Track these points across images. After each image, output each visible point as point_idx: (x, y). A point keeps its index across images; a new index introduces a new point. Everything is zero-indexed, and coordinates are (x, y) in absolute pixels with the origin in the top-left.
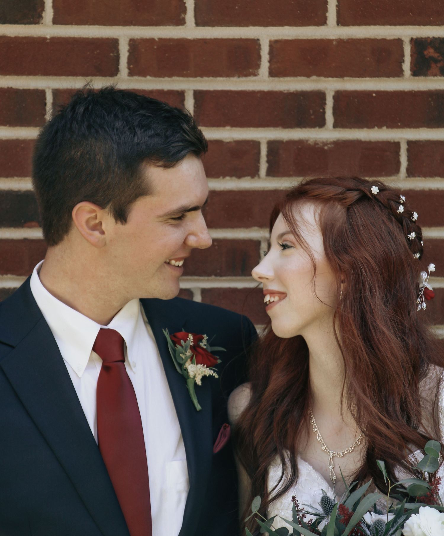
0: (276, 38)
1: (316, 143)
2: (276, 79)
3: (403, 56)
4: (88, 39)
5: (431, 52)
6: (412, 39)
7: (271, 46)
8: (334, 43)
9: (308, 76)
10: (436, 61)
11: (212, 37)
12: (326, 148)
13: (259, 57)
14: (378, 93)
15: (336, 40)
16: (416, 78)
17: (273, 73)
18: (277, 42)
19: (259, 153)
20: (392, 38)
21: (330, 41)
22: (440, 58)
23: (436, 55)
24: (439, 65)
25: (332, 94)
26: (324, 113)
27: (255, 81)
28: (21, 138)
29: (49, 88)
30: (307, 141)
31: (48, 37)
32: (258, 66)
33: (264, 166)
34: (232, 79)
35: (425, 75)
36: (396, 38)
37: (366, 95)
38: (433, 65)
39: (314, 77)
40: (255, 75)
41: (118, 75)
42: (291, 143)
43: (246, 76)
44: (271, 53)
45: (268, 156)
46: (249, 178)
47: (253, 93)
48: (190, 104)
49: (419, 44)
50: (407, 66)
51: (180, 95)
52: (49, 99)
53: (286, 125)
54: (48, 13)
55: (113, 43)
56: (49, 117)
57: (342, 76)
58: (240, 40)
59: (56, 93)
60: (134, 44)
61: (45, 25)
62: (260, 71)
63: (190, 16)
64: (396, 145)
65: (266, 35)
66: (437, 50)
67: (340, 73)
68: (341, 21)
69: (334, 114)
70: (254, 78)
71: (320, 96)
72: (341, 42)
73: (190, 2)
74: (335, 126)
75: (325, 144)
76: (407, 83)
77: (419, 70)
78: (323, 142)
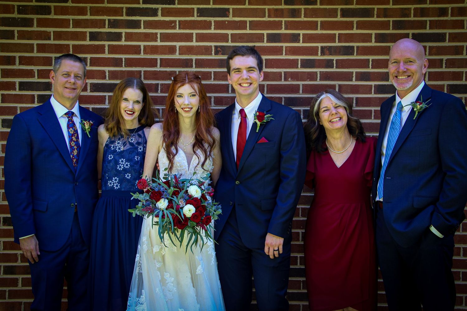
0: (180, 45)
3: (212, 50)
4: (133, 45)
5: (219, 49)
6: (214, 46)
7: (179, 47)
9: (188, 55)
10: (220, 51)
11: (164, 45)
13: (176, 50)
14: (206, 59)
16: (215, 55)
17: (180, 54)
20: (209, 45)
21: (194, 46)
23: (220, 50)
24: (221, 52)
25: (195, 59)
26: (193, 64)
28: (117, 70)
29: (123, 57)
31: (123, 45)
32: (176, 52)
34: (169, 55)
35: (218, 55)
36: (211, 45)
37: (203, 60)
38: (220, 52)
39: (190, 55)
41: (141, 54)
43: (173, 55)
44: (179, 49)
47: (175, 59)
48: (159, 62)
49: (216, 47)
50: (213, 52)
51: (156, 59)
52: (124, 60)
53: (183, 67)
54: (123, 39)
55: (140, 46)
56: (123, 65)
57: (197, 55)
58: (171, 45)
59: (125, 59)
60: (145, 46)
61: (123, 42)
62: (176, 53)
63: (159, 39)
64: (211, 72)
65: (178, 44)
66: (220, 48)
67: (197, 54)
68: (197, 41)
69: (195, 64)
70: (175, 55)
71: (192, 60)
72: (196, 46)
73: (159, 36)
74: (195, 67)
76: (213, 57)
77: (216, 53)
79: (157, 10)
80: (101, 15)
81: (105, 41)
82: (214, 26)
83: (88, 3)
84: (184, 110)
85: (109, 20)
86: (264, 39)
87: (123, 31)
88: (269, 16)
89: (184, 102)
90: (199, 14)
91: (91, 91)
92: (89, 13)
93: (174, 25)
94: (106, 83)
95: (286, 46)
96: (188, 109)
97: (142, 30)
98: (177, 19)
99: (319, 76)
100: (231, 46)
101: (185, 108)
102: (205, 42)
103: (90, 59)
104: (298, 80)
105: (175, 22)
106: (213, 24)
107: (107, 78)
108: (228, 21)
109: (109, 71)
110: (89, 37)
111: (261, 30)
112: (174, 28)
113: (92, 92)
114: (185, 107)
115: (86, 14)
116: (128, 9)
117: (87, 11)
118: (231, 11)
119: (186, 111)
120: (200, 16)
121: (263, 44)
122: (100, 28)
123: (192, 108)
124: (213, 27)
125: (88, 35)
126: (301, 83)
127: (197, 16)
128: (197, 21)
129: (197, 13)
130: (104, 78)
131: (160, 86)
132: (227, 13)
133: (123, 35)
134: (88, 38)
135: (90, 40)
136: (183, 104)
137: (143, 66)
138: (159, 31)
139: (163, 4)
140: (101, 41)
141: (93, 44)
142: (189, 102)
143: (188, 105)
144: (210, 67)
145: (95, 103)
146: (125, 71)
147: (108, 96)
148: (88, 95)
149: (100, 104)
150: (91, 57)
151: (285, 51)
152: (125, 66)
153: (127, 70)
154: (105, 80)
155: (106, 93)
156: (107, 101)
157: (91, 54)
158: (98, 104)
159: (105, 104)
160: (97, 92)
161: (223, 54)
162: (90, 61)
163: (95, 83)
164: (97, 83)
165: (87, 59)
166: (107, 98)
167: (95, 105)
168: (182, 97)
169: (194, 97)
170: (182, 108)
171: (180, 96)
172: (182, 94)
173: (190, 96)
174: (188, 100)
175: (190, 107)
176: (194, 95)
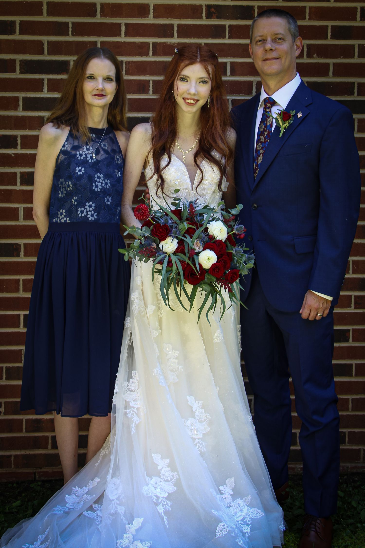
0: (155, 4)
1: (170, 44)
2: (156, 19)
3: (203, 11)
4: (85, 3)
5: (213, 10)
6: (206, 5)
7: (153, 6)
8: (177, 6)
9: (168, 18)
10: (215, 13)
11: (132, 3)
13: (149, 11)
14: (193, 25)
15: (178, 5)
16: (207, 19)
17: (154, 17)
18: (156, 5)
19: (149, 47)
20: (198, 4)
21: (176, 5)
22: (216, 12)
23: (215, 11)
24: (216, 15)
25: (177, 25)
26: (173, 32)
27: (147, 20)
28: (60, 40)
29: (70, 21)
30: (167, 43)
31: (70, 2)
32: (149, 14)
33: (151, 52)
34: (139, 19)
35: (211, 18)
36: (200, 4)
37: (189, 25)
38: (214, 15)
39: (170, 19)
40: (148, 17)
41: (96, 17)
42: (161, 43)
43: (144, 18)
44: (153, 9)
45: (152, 48)
46: (145, 56)
47: (147, 24)
48: (123, 28)
49: (208, 7)
50: (204, 15)
51: (120, 25)
52: (70, 25)
53: (159, 36)
55: (94, 5)
56: (70, 33)
57: (180, 18)
58: (142, 4)
59: (73, 23)
60: (102, 5)
62: (150, 16)
66: (215, 9)
67: (179, 17)
69: (177, 33)
70: (147, 19)
71: (172, 26)
72: (180, 6)
74: (177, 37)
75: (174, 44)
76: (204, 22)
77: (209, 16)
78: (173, 43)
84: (187, 101)
89: (188, 90)
91: (21, 72)
94: (44, 60)
95: (310, 7)
96: (192, 101)
99: (357, 50)
100: (230, 6)
101: (188, 99)
103: (20, 24)
104: (326, 57)
107: (46, 52)
109: (48, 42)
113: (23, 73)
114: (189, 96)
119: (188, 103)
121: (277, 3)
123: (198, 100)
126: (331, 61)
130: (41, 52)
131: (124, 65)
136: (188, 92)
137: (99, 35)
142: (196, 91)
143: (194, 95)
144: (199, 37)
145: (28, 90)
146: (73, 42)
147: (47, 79)
148: (17, 78)
149: (35, 92)
150: (21, 21)
151: (309, 13)
152: (73, 35)
153: (75, 41)
154: (43, 55)
155: (44, 74)
156: (46, 88)
157: (20, 17)
158: (32, 92)
159: (43, 91)
160: (30, 74)
161: (219, 17)
162: (19, 27)
163: (27, 60)
164: (31, 60)
165: (16, 24)
166: (46, 82)
167: (27, 93)
168: (187, 81)
169: (204, 84)
170: (183, 98)
171: (185, 79)
172: (188, 77)
173: (199, 83)
174: (195, 87)
175: (196, 98)
176: (204, 82)
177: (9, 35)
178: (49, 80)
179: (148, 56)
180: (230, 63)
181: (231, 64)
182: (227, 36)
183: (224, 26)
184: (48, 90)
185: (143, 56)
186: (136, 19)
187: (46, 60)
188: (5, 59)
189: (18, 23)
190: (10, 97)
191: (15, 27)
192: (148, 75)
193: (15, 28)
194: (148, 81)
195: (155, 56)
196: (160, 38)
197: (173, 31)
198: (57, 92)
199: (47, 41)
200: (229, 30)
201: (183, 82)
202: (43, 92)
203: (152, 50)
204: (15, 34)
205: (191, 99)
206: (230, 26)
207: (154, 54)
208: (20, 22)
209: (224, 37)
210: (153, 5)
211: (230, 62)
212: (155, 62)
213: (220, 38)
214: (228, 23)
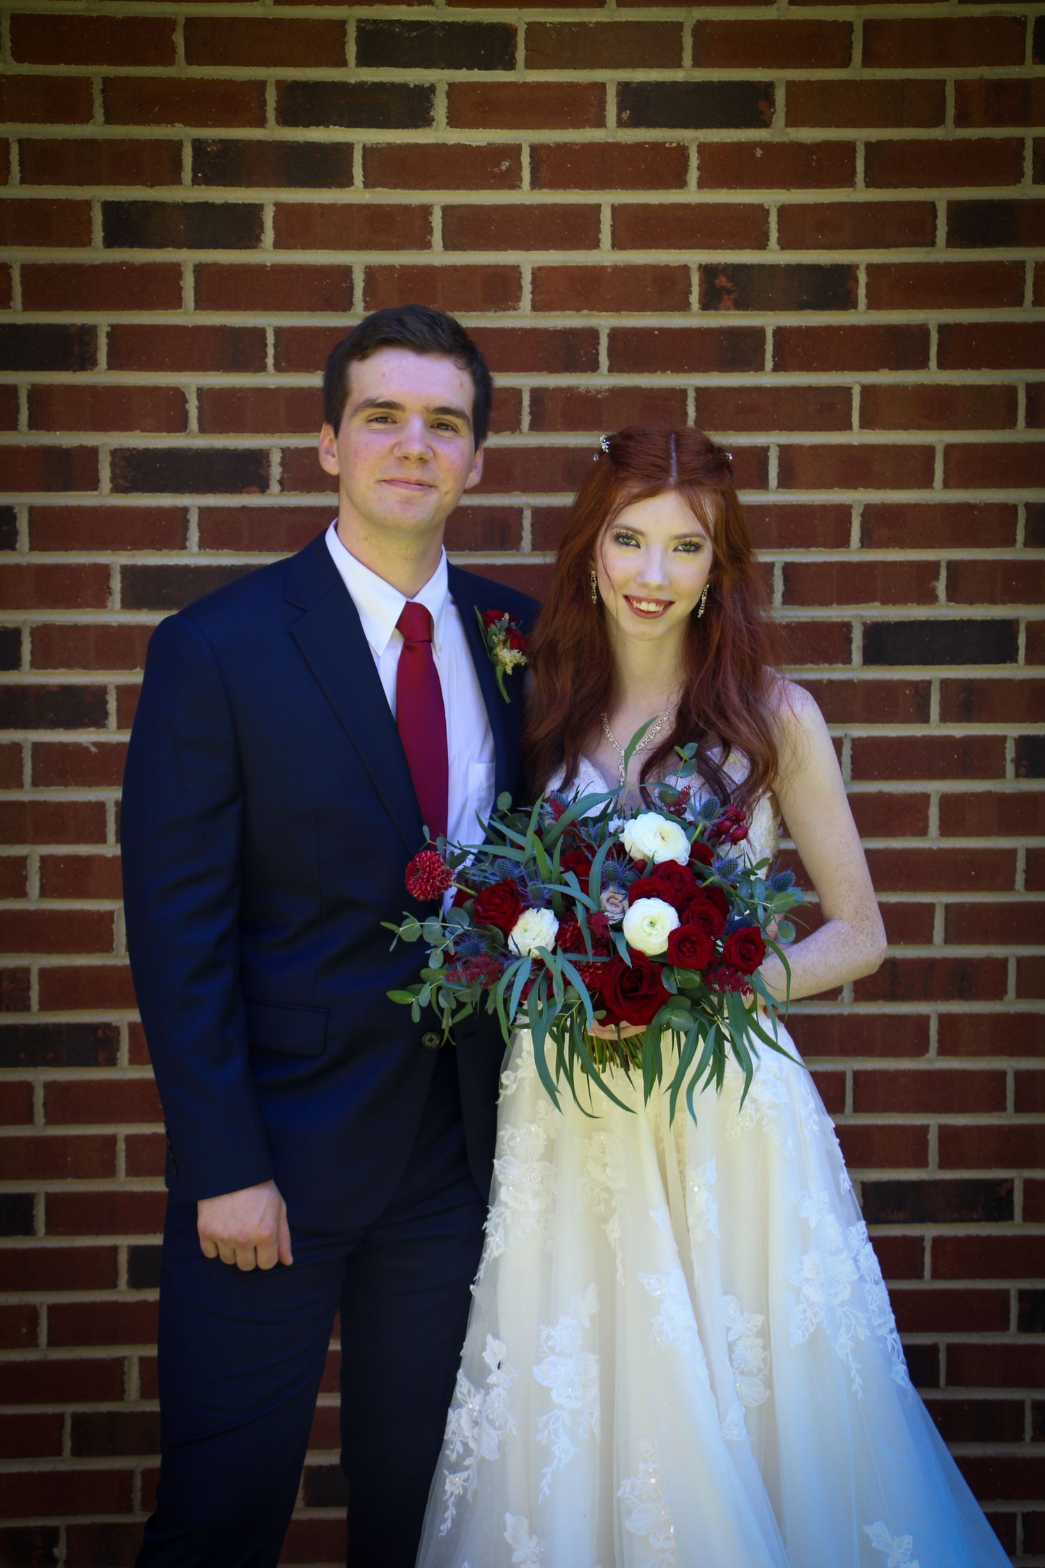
0: (540, 265)
1: (588, 391)
2: (541, 313)
3: (690, 285)
4: (315, 266)
5: (722, 281)
6: (700, 265)
7: (533, 274)
8: (609, 270)
9: (578, 310)
10: (729, 292)
11: (464, 264)
12: (600, 396)
13: (520, 288)
14: (661, 330)
15: (611, 266)
16: (706, 312)
17: (536, 307)
18: (540, 269)
19: (520, 403)
20: (677, 264)
21: (604, 268)
22: (734, 288)
23: (728, 285)
24: (732, 297)
25: (607, 331)
26: (597, 354)
27: (513, 317)
28: (237, 386)
29: (270, 325)
30: (577, 388)
31: (269, 264)
32: (518, 298)
33: (526, 419)
34: (488, 313)
35: (717, 309)
36: (682, 264)
37: (647, 332)
38: (726, 297)
39: (586, 312)
40: (515, 309)
41: (352, 310)
42: (558, 391)
43: (504, 310)
44: (534, 282)
45: (531, 406)
46: (509, 433)
47: (513, 331)
49: (709, 272)
50: (694, 298)
52: (270, 339)
53: (553, 369)
54: (269, 236)
55: (346, 271)
56: (270, 361)
57: (618, 310)
58: (497, 267)
59: (279, 331)
60: (370, 272)
61: (265, 250)
62: (521, 304)
63: (437, 238)
64: (683, 393)
65: (527, 260)
66: (730, 279)
67: (616, 306)
68: (617, 244)
69: (609, 355)
70: (514, 313)
71: (593, 334)
72: (617, 270)
73: (437, 221)
74: (610, 370)
75: (599, 392)
76: (695, 319)
77: (709, 303)
78: (596, 390)
79: (425, 93)
80: (158, 121)
81: (179, 245)
82: (699, 168)
83: (94, 63)
84: (636, 604)
85: (198, 145)
86: (935, 228)
87: (268, 197)
88: (961, 121)
90: (625, 115)
91: (116, 489)
92: (98, 112)
93: (509, 169)
94: (189, 449)
95: (1037, 263)
96: (652, 607)
97: (357, 194)
98: (526, 138)
100: (779, 266)
101: (640, 600)
102: (657, 248)
103: (109, 335)
105: (515, 150)
106: (694, 161)
107: (194, 424)
108: (766, 146)
109: (201, 393)
110: (101, 228)
111: (920, 185)
112: (510, 181)
113: (122, 492)
114: (642, 593)
115: (86, 118)
116: (288, 90)
117: (91, 102)
118: (780, 96)
119: (642, 611)
120: (634, 123)
121: (929, 253)
122: (154, 182)
123: (671, 603)
124: (693, 175)
125: (97, 217)
127: (621, 124)
128: (616, 146)
129: (621, 108)
130: (178, 424)
132: (762, 105)
133: (268, 217)
134: (98, 234)
135: (109, 242)
138: (438, 199)
139: (457, 66)
140: (161, 245)
141: (123, 263)
142: (665, 576)
144: (679, 368)
145: (138, 544)
146: (278, 390)
147: (199, 508)
148: (102, 507)
149: (160, 549)
150: (113, 326)
151: (1035, 284)
152: (278, 368)
153: (286, 387)
154: (183, 434)
155: (187, 494)
156: (194, 535)
157: (112, 312)
158: (150, 551)
159: (184, 547)
160: (145, 494)
161: (741, 305)
162: (108, 344)
163: (134, 449)
164: (146, 451)
165: (97, 335)
166: (194, 519)
167: (135, 552)
168: (638, 546)
169: (691, 555)
170: (626, 597)
171: (628, 539)
172: (641, 534)
173: (676, 550)
174: (662, 564)
175: (665, 597)
176: (691, 547)
177: (75, 371)
178: (204, 512)
179: (517, 433)
180: (777, 449)
181: (780, 452)
182: (769, 364)
183: (759, 333)
184: (204, 544)
185: (501, 433)
186: (479, 313)
187: (195, 447)
188: (64, 447)
189: (104, 334)
190: (80, 568)
191: (96, 345)
192: (517, 493)
193: (96, 349)
194: (518, 512)
195: (538, 431)
196: (554, 375)
197: (597, 350)
198: (228, 549)
199: (198, 389)
200: (774, 344)
201: (624, 547)
202: (184, 551)
203: (530, 413)
204: (96, 369)
205: (649, 601)
206: (779, 332)
207: (536, 426)
208: (109, 329)
209: (759, 367)
210: (533, 269)
211: (779, 446)
212: (540, 451)
213: (748, 371)
214: (769, 321)
